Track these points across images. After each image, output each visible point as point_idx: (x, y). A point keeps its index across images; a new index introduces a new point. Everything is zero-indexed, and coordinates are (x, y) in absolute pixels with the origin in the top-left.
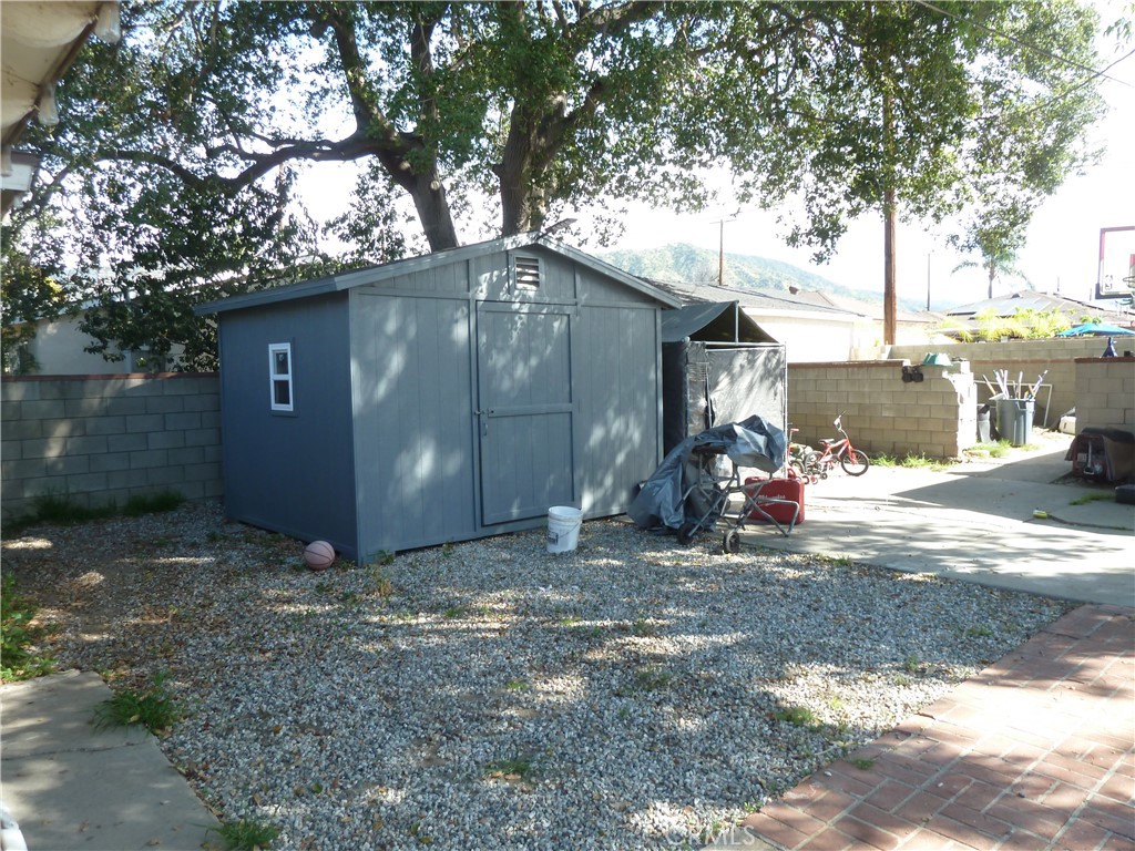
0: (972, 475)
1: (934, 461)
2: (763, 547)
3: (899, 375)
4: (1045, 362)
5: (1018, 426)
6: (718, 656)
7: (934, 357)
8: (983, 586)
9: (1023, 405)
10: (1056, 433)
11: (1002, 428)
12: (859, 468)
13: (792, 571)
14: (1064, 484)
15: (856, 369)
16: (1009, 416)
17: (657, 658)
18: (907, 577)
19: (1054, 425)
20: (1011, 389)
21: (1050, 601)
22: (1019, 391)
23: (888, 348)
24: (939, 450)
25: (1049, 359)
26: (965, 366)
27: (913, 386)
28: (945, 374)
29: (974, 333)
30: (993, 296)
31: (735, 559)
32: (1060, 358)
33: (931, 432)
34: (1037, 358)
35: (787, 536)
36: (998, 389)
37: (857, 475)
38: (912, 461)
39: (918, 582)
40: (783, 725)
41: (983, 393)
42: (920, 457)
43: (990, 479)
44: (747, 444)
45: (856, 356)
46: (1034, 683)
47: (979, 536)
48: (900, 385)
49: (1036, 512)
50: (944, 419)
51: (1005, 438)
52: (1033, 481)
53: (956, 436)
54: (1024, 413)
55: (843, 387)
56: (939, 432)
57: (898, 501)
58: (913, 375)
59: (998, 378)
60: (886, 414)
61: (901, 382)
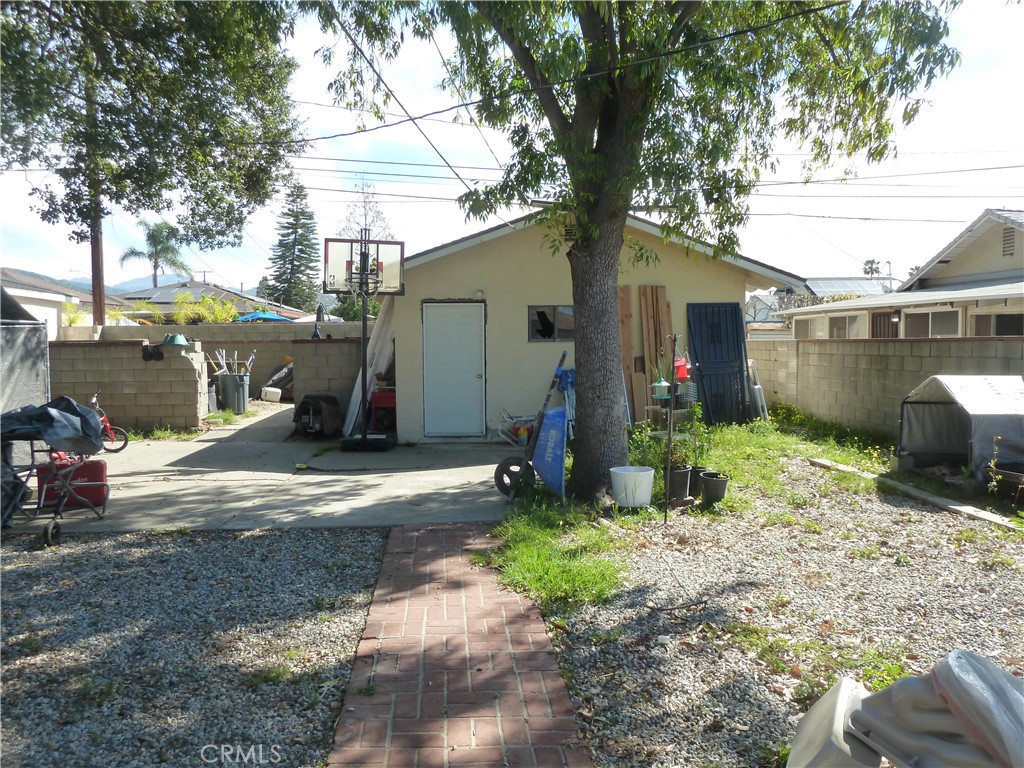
0: (219, 440)
1: (179, 433)
2: (87, 533)
3: (139, 354)
4: (243, 342)
5: (239, 398)
6: (139, 649)
7: (173, 338)
8: (314, 530)
9: (241, 378)
10: (260, 402)
11: (224, 398)
12: (120, 444)
13: (138, 550)
14: (293, 441)
15: (93, 349)
16: (230, 388)
17: (78, 671)
18: (247, 534)
19: (257, 394)
20: (229, 366)
21: (369, 532)
22: (235, 367)
23: (100, 328)
24: (181, 421)
25: (245, 340)
26: (198, 345)
27: (153, 364)
28: (183, 353)
29: (166, 316)
30: (159, 286)
31: (64, 550)
32: (255, 339)
33: (173, 406)
34: (236, 339)
35: (101, 518)
36: (220, 366)
37: (116, 451)
38: (158, 433)
39: (260, 537)
40: (264, 687)
41: (211, 370)
42: (166, 430)
43: (237, 443)
44: (65, 426)
45: (65, 336)
46: (414, 591)
47: (272, 491)
48: (141, 364)
49: (298, 465)
50: (185, 394)
51: (229, 408)
52: (269, 441)
53: (196, 408)
54: (243, 386)
55: (80, 366)
56: (179, 405)
57: (179, 471)
58: (154, 354)
59: (219, 357)
60: (127, 391)
61: (142, 361)
